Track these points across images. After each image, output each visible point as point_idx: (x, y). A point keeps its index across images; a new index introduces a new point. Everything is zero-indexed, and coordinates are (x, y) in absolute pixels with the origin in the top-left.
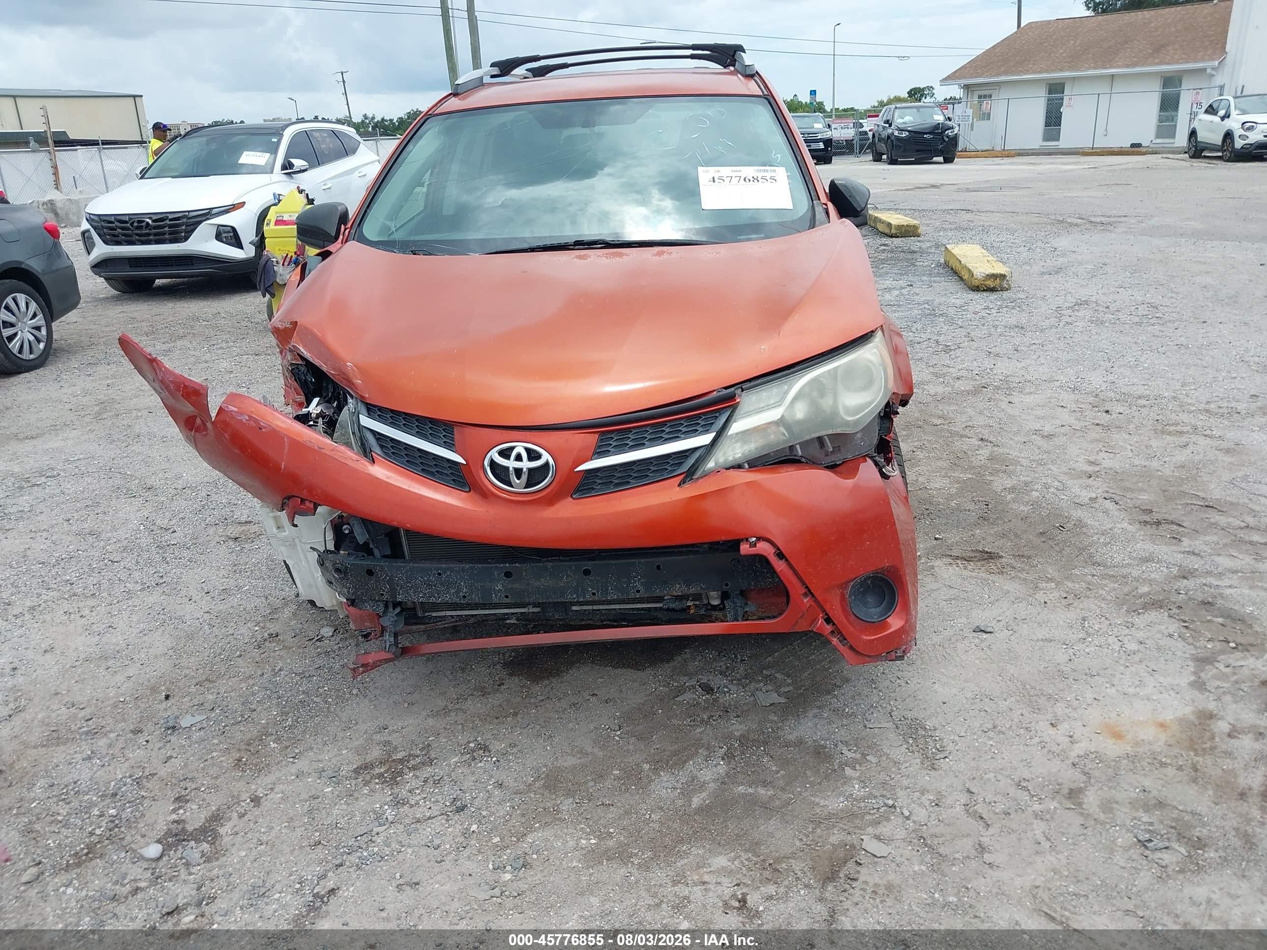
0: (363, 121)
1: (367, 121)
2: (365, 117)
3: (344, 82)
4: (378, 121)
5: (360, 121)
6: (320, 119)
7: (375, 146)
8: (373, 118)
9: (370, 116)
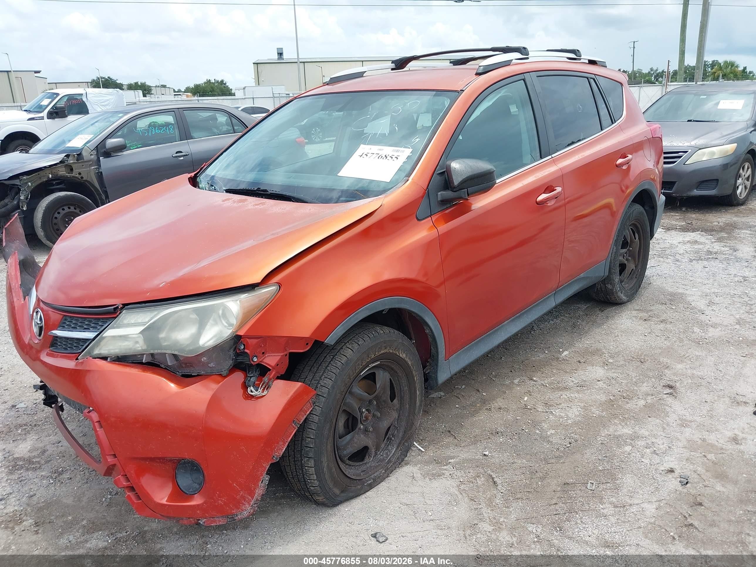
0: (649, 72)
1: (652, 72)
2: (652, 69)
3: (634, 47)
4: (659, 73)
5: (647, 72)
6: (622, 70)
7: (639, 90)
8: (657, 70)
9: (655, 69)
